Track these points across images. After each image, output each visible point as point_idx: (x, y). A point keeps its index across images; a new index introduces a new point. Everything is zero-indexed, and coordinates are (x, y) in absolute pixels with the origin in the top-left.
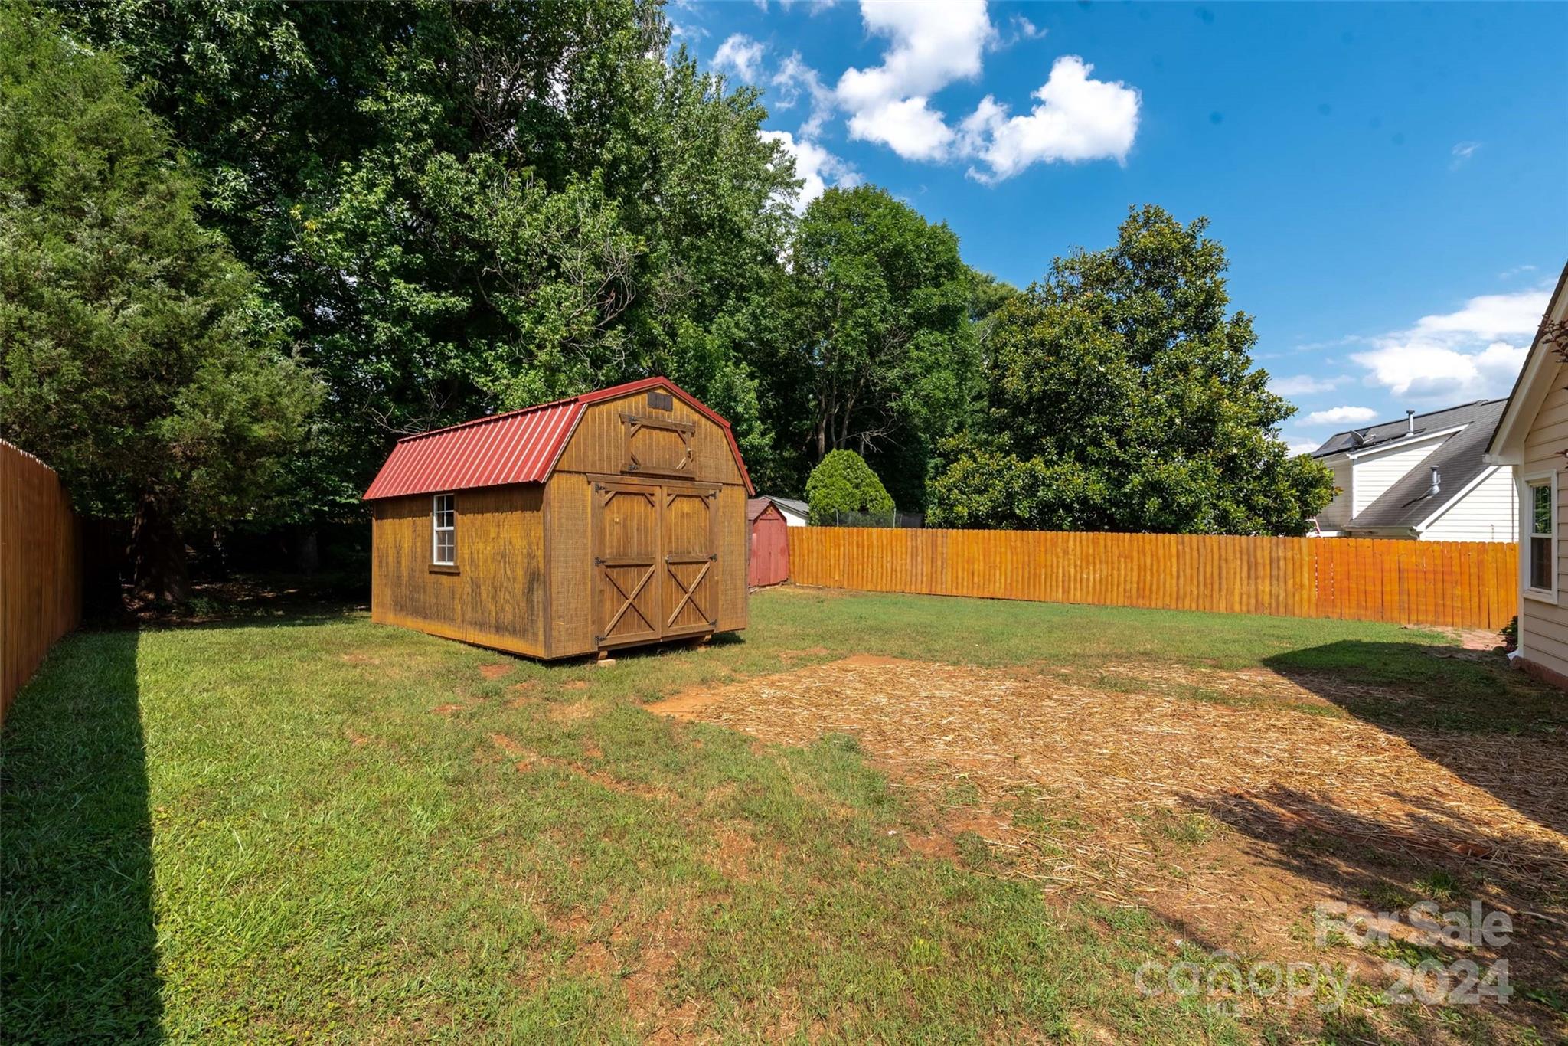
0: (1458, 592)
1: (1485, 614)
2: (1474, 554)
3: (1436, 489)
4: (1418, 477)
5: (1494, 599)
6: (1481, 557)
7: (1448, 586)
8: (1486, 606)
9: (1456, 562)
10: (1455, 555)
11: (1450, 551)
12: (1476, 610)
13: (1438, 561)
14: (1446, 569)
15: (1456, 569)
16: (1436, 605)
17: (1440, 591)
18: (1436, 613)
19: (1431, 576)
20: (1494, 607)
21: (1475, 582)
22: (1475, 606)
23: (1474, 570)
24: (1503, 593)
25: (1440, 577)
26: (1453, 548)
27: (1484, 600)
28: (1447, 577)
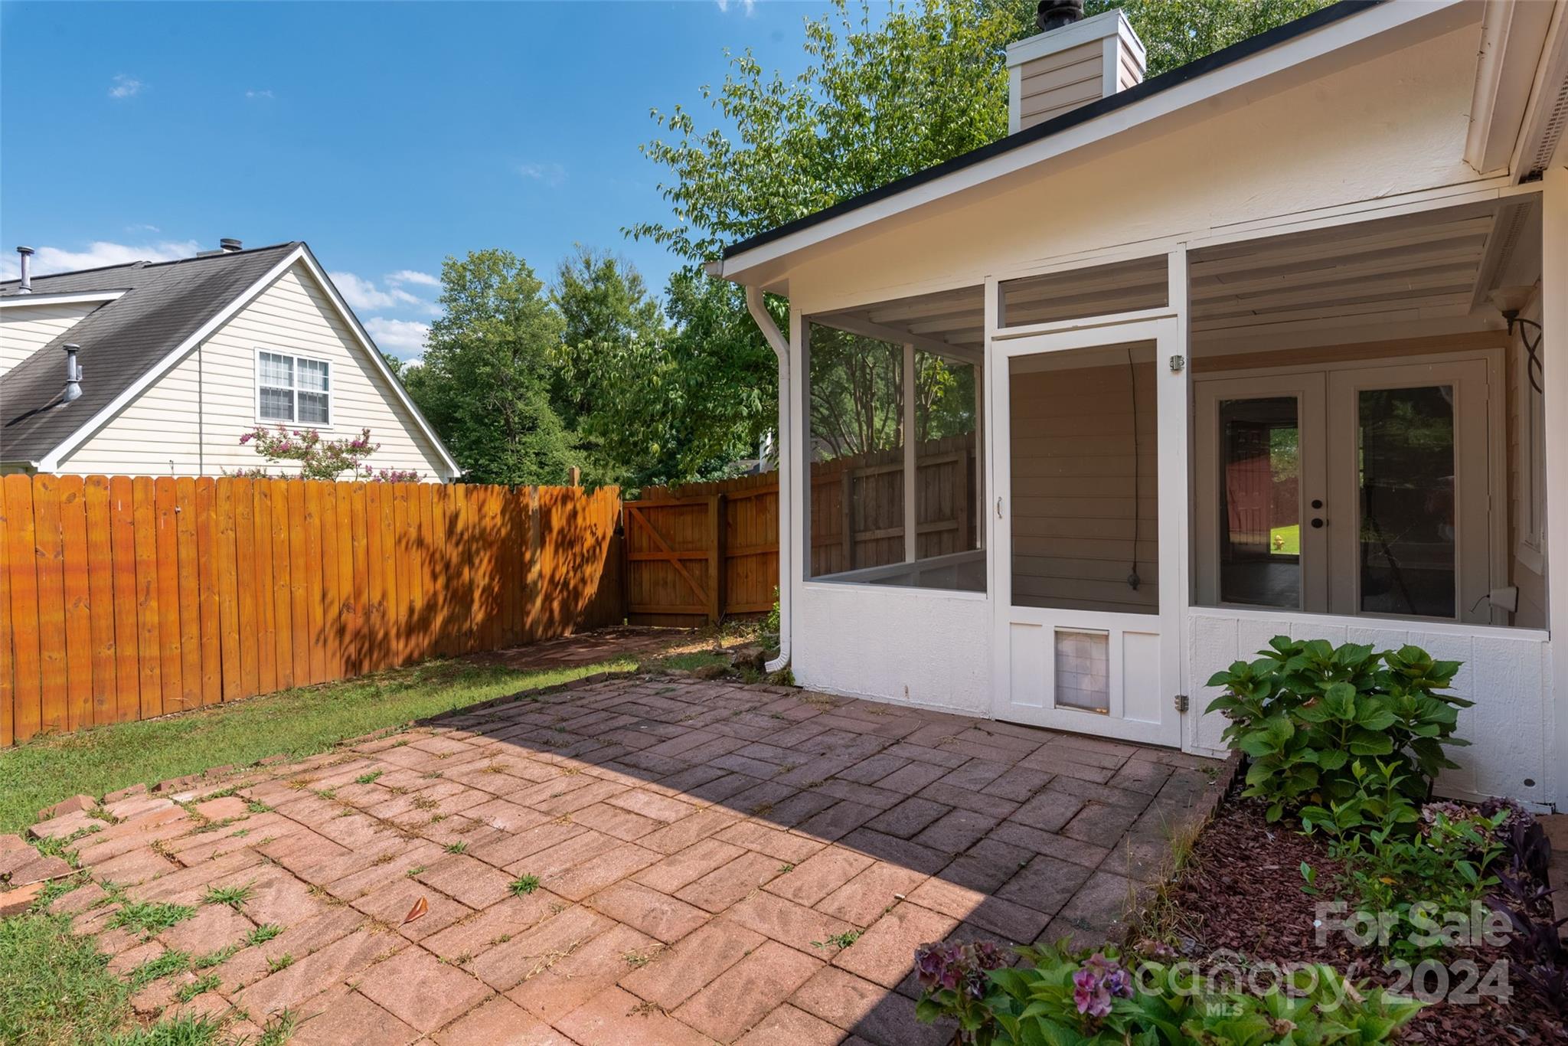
0: (151, 617)
1: (212, 664)
2: (187, 510)
3: (76, 390)
4: (40, 371)
5: (230, 621)
6: (203, 517)
7: (127, 603)
8: (215, 642)
9: (145, 534)
10: (143, 513)
11: (130, 506)
12: (193, 658)
13: (100, 536)
14: (123, 557)
15: (146, 553)
16: (95, 664)
17: (105, 623)
18: (96, 690)
19: (78, 582)
20: (231, 641)
21: (190, 583)
22: (192, 645)
23: (188, 553)
24: (248, 602)
25: (103, 580)
26: (139, 495)
27: (211, 627)
28: (125, 580)
